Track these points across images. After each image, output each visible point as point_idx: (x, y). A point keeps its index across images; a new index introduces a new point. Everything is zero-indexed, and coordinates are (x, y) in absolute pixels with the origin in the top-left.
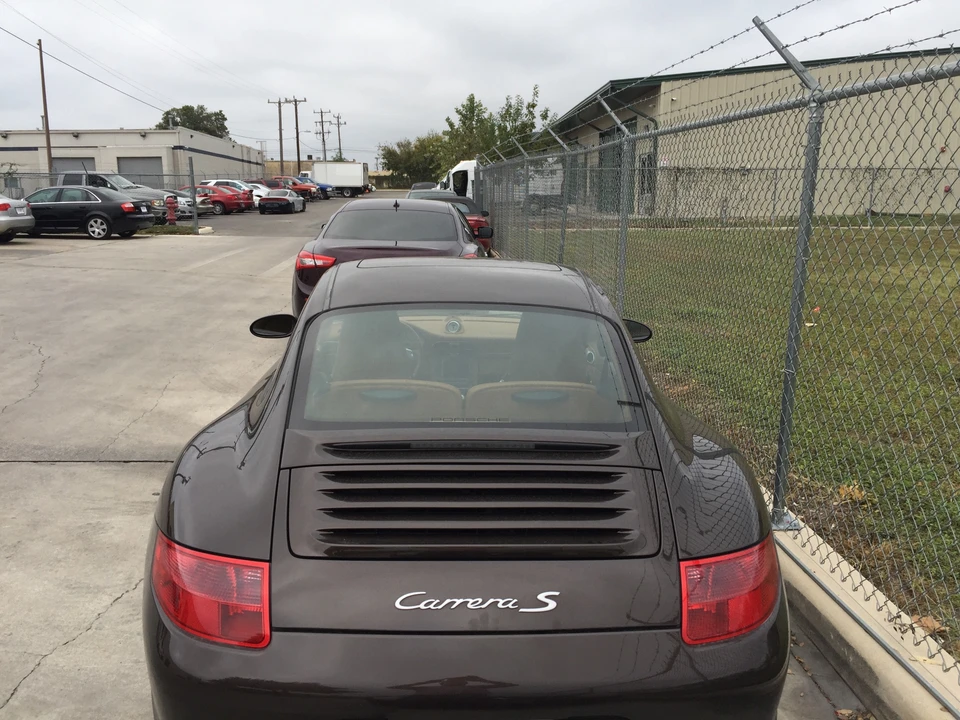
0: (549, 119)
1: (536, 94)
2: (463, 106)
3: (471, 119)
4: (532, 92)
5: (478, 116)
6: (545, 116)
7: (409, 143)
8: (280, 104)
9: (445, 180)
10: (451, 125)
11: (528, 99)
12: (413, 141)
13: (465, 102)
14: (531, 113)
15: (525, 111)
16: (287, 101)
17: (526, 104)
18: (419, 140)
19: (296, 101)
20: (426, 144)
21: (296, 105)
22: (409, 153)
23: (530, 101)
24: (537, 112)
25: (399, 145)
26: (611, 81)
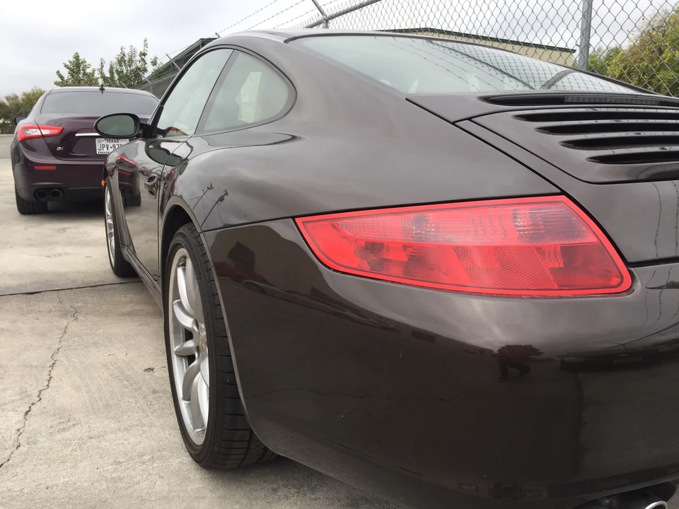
0: (157, 65)
1: (146, 45)
2: (70, 62)
3: (78, 72)
4: (143, 43)
5: (84, 70)
6: (154, 63)
7: (17, 97)
10: (61, 77)
11: (140, 49)
12: (20, 96)
13: (72, 59)
14: (143, 60)
15: (138, 58)
17: (138, 53)
18: (25, 94)
20: (31, 97)
22: (17, 105)
23: (142, 50)
24: (148, 59)
25: (7, 98)
26: (201, 39)
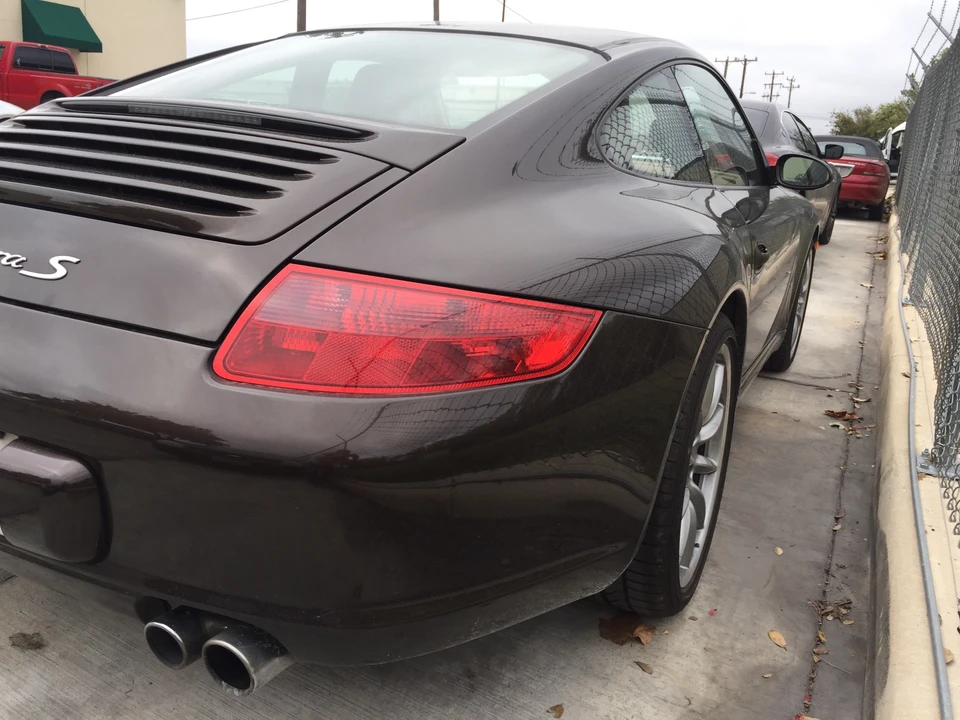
8: (727, 62)
9: (882, 140)
16: (736, 60)
19: (746, 61)
21: (745, 65)
25: (857, 113)
